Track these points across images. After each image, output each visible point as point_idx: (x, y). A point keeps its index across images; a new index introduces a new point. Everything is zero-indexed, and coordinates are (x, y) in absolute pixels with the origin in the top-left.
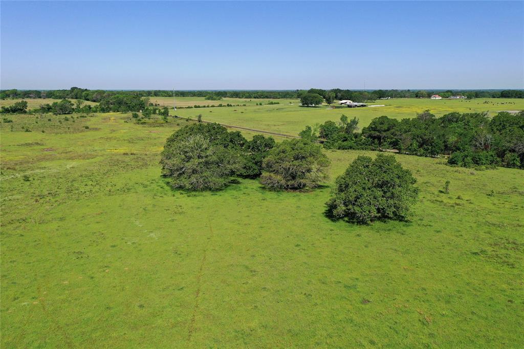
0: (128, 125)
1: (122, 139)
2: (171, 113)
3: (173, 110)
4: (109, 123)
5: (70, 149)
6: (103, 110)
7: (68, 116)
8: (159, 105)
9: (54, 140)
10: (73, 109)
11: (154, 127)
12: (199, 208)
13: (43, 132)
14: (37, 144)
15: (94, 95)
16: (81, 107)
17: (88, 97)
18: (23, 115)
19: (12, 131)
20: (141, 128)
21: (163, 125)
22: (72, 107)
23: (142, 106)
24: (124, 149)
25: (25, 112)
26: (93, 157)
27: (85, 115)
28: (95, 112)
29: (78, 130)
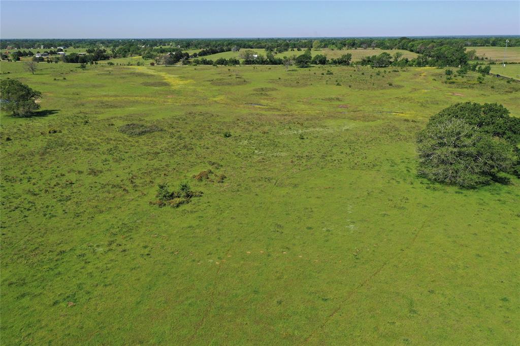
0: (436, 83)
1: (416, 100)
2: (494, 70)
3: (501, 66)
4: (417, 80)
5: (361, 108)
6: (419, 64)
7: (382, 70)
8: (487, 58)
9: (354, 97)
10: (391, 62)
11: (462, 88)
12: (426, 206)
13: (350, 87)
14: (338, 99)
15: (419, 47)
16: (399, 60)
17: (412, 49)
18: (345, 67)
19: (327, 84)
20: (446, 88)
21: (475, 86)
22: (390, 60)
23: (463, 60)
24: (411, 114)
25: (348, 64)
26: (375, 119)
27: (399, 69)
28: (411, 65)
29: (382, 86)
